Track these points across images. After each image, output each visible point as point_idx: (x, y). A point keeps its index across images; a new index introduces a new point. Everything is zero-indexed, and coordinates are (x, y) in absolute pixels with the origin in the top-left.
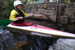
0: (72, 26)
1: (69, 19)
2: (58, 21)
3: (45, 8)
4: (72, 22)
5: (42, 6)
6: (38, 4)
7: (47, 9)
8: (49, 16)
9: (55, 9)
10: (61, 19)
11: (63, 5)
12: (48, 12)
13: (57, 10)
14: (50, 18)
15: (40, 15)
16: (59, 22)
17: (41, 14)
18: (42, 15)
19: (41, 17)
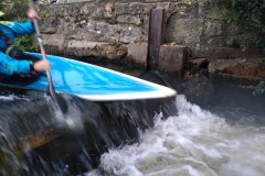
0: (197, 75)
1: (188, 54)
2: (154, 62)
3: (108, 20)
4: (196, 64)
5: (98, 10)
6: (84, 3)
7: (116, 23)
8: (124, 46)
9: (142, 21)
10: (161, 55)
11: (167, 7)
12: (119, 32)
13: (147, 26)
14: (126, 54)
15: (93, 44)
16: (157, 65)
17: (97, 38)
18: (100, 44)
19: (95, 49)
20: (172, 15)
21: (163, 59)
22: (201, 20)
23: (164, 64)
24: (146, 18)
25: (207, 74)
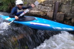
0: (68, 22)
1: (65, 16)
2: (55, 17)
3: (42, 5)
4: (68, 19)
7: (44, 6)
8: (46, 12)
10: (57, 16)
11: (60, 2)
13: (54, 7)
14: (47, 15)
15: (37, 12)
16: (55, 18)
18: (39, 11)
19: (38, 13)
20: (62, 4)
21: (58, 17)
22: (71, 6)
23: (58, 18)
24: (54, 5)
25: (71, 22)
